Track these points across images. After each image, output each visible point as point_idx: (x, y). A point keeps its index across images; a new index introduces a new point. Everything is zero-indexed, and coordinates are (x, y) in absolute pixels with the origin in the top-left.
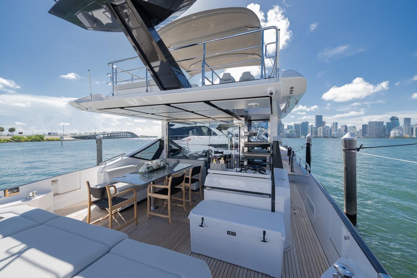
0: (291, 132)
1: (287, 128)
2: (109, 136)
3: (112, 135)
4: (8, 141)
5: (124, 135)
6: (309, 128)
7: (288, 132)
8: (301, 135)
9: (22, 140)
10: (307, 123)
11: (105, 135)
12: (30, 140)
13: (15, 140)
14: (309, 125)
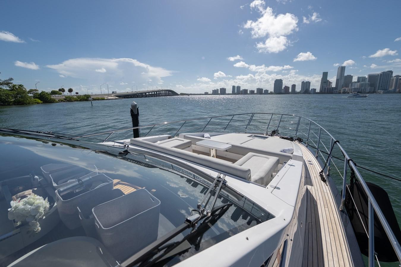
0: (362, 85)
1: (356, 81)
2: (153, 94)
3: (155, 93)
4: (62, 101)
5: (167, 93)
6: (393, 79)
7: (357, 86)
8: (378, 89)
9: (73, 100)
10: (391, 72)
11: (150, 93)
12: (79, 100)
13: (67, 100)
14: (394, 75)
